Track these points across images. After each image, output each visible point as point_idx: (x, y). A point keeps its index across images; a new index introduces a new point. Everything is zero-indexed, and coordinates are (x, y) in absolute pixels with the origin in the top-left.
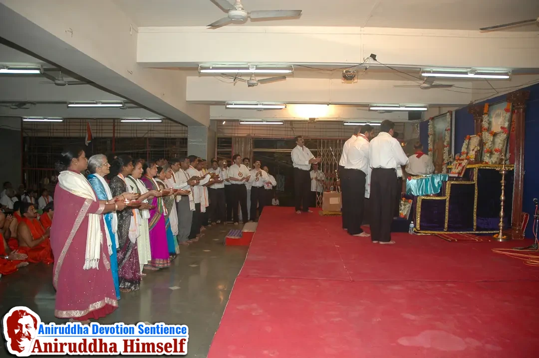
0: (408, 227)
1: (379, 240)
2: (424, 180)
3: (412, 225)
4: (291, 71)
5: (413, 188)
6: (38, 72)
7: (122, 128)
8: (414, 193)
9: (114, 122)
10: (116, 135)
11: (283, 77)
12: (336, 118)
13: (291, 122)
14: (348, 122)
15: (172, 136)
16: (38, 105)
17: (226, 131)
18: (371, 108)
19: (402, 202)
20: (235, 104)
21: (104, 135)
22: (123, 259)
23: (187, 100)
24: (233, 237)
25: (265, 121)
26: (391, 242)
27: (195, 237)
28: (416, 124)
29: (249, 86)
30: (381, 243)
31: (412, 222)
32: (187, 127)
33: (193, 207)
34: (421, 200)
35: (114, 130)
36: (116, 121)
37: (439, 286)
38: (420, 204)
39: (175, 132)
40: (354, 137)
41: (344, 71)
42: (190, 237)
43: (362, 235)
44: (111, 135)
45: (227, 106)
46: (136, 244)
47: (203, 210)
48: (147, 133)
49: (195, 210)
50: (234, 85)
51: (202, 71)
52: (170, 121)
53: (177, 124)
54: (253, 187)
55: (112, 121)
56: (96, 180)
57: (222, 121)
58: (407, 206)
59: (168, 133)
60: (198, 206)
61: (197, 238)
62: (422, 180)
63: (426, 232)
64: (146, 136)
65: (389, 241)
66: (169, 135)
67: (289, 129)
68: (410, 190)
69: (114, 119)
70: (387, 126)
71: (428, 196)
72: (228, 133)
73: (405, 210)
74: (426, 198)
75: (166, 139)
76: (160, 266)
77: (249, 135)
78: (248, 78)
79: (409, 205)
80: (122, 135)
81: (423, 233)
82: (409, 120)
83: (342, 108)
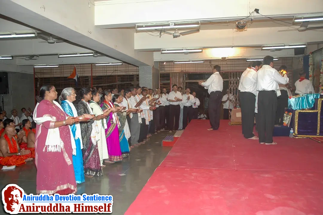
0: (289, 132)
1: (265, 142)
2: (301, 98)
3: (292, 131)
4: (198, 25)
5: (292, 104)
6: (33, 35)
7: (97, 69)
8: (294, 108)
9: (92, 66)
10: (93, 75)
11: (197, 30)
12: (241, 57)
13: (210, 61)
14: (249, 59)
15: (131, 73)
17: (166, 69)
18: (264, 48)
19: (285, 115)
20: (167, 50)
21: (86, 75)
22: (88, 155)
23: (135, 49)
24: (167, 141)
25: (191, 61)
26: (273, 143)
27: (143, 141)
28: (301, 58)
29: (174, 37)
30: (266, 144)
31: (292, 129)
32: (138, 67)
33: (140, 121)
34: (298, 113)
35: (92, 71)
36: (93, 65)
37: (300, 175)
38: (297, 116)
39: (131, 71)
40: (248, 69)
41: (237, 23)
42: (139, 141)
43: (254, 138)
44: (90, 75)
45: (162, 52)
46: (97, 146)
47: (147, 123)
48: (114, 72)
49: (142, 123)
50: (160, 37)
51: (138, 29)
52: (126, 64)
53: (132, 66)
54: (184, 107)
55: (90, 65)
56: (67, 105)
57: (163, 62)
58: (288, 117)
59: (127, 72)
60: (144, 120)
61: (144, 142)
62: (299, 98)
63: (303, 136)
64: (113, 74)
65: (272, 143)
66: (128, 73)
67: (209, 66)
68: (291, 106)
69: (92, 64)
70: (268, 60)
71: (303, 109)
72: (167, 70)
73: (287, 120)
74: (302, 111)
75: (126, 76)
76: (115, 160)
77: (182, 71)
78: (173, 32)
79: (290, 116)
80: (98, 74)
81: (300, 137)
82: (295, 55)
83: (245, 49)
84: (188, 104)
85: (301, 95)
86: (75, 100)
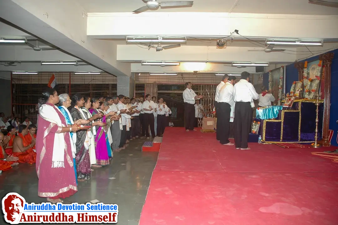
0: (258, 139)
1: (240, 147)
2: (267, 110)
3: (260, 138)
4: (184, 41)
6: (23, 41)
7: (75, 78)
8: (261, 118)
9: (70, 75)
10: (71, 83)
11: (179, 45)
12: (210, 71)
13: (182, 74)
14: (218, 74)
15: (107, 83)
16: (22, 63)
17: (140, 80)
18: (234, 65)
19: (253, 124)
20: (148, 62)
21: (64, 83)
22: (80, 160)
23: (117, 60)
24: (147, 146)
25: (166, 73)
26: (247, 149)
27: (123, 147)
28: (261, 75)
29: (157, 50)
30: (242, 149)
32: (117, 77)
33: (121, 128)
34: (266, 122)
35: (70, 78)
36: (71, 73)
37: (281, 175)
38: (265, 125)
39: (109, 80)
41: (218, 41)
42: (120, 146)
43: (229, 144)
44: (68, 83)
45: (143, 64)
46: (88, 151)
47: (128, 129)
48: (91, 81)
49: (123, 129)
50: (149, 50)
51: (128, 41)
52: (107, 74)
53: (111, 76)
54: (158, 115)
55: (69, 73)
56: (63, 110)
57: (139, 73)
58: (257, 126)
59: (104, 81)
60: (125, 127)
61: (124, 147)
62: (266, 109)
63: (269, 142)
64: (91, 83)
65: (247, 148)
66: (105, 82)
67: (181, 78)
68: (259, 116)
69: (70, 72)
70: (245, 76)
71: (270, 119)
72: (142, 81)
73: (255, 128)
74: (269, 121)
75: (103, 85)
77: (155, 82)
78: (156, 46)
79: (258, 125)
80: (75, 83)
81: (267, 143)
82: (256, 72)
83: (214, 64)
84: (162, 113)
85: (267, 107)
86: (70, 105)
